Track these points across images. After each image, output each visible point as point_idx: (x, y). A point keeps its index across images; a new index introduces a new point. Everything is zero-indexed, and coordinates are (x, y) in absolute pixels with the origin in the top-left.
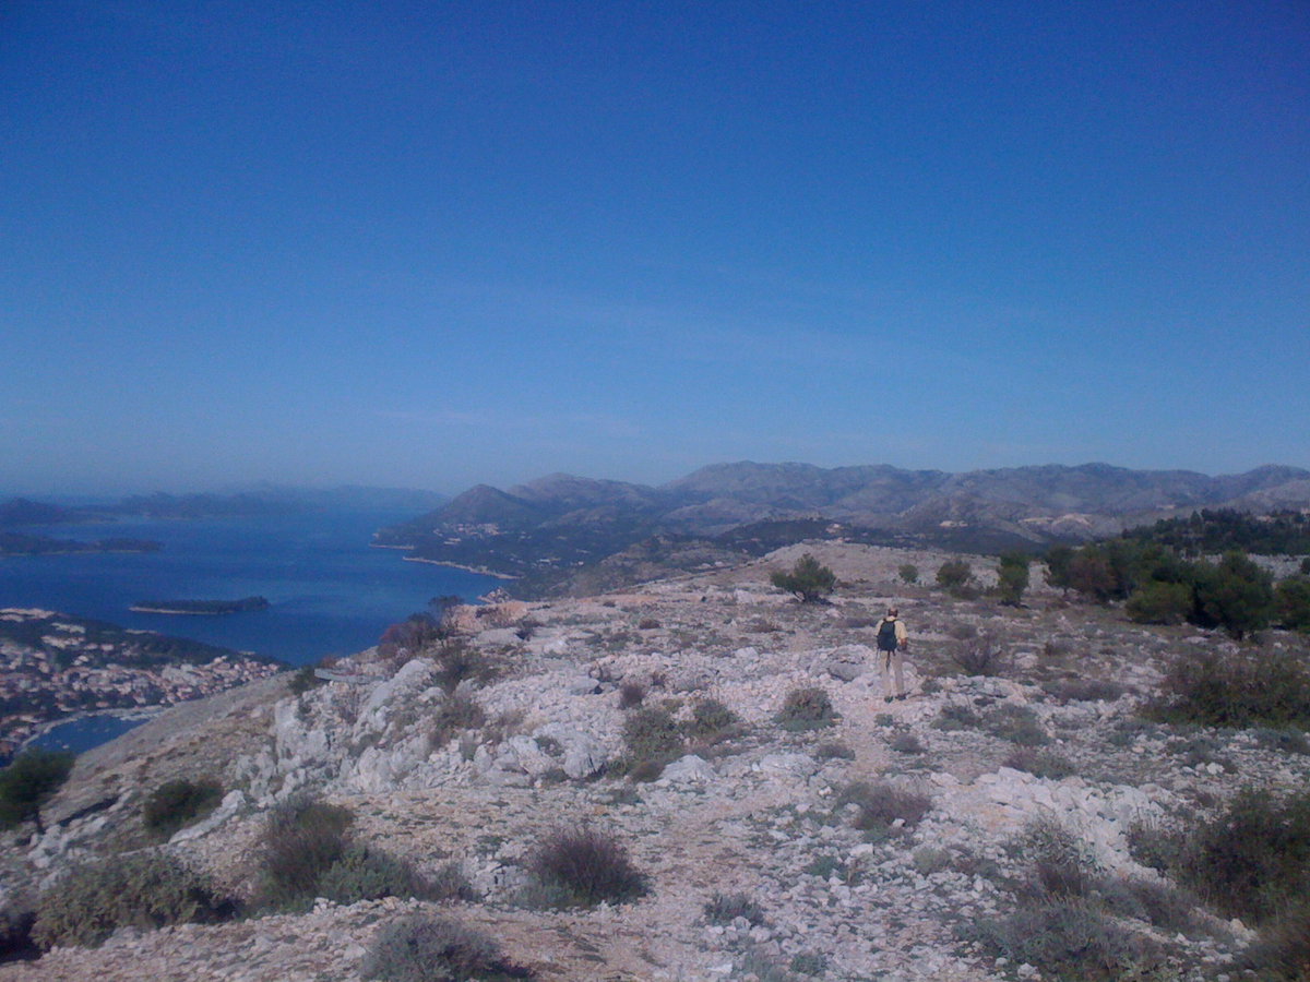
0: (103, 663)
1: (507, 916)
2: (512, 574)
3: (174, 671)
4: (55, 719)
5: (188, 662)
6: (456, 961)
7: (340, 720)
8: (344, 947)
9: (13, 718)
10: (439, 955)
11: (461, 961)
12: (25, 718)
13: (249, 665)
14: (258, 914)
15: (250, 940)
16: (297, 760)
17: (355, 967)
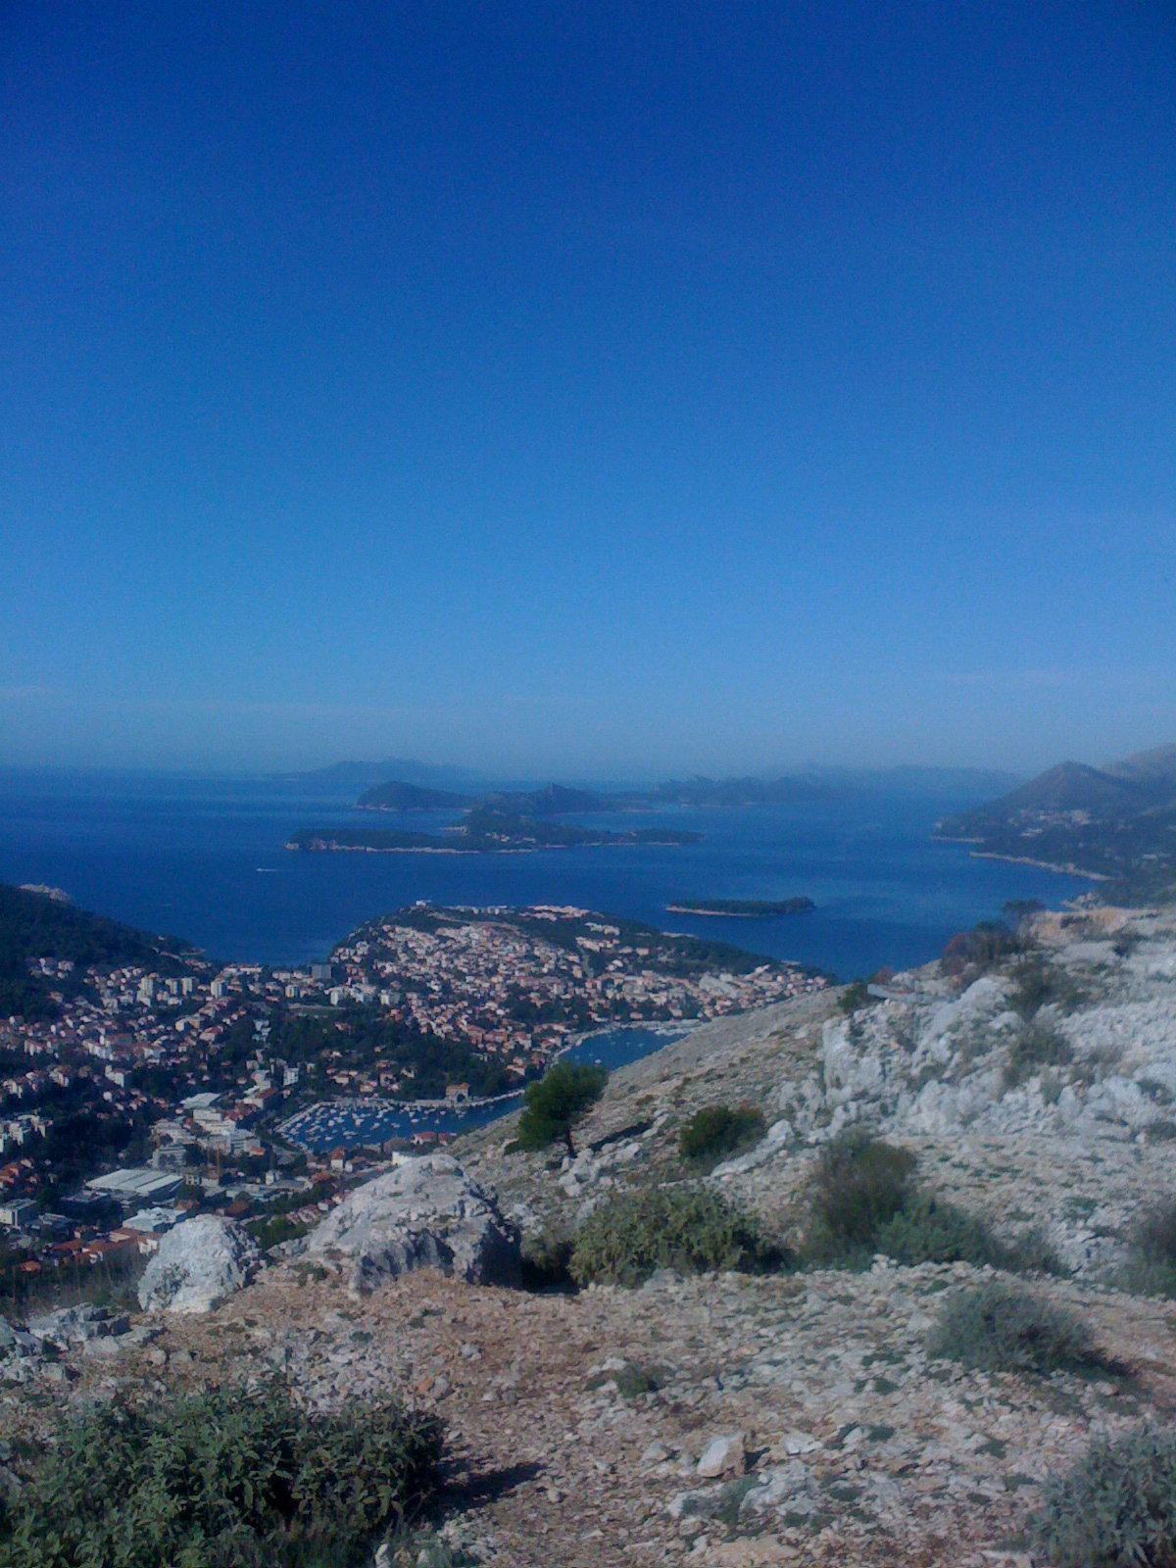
0: (637, 970)
1: (1103, 1298)
2: (1107, 873)
3: (713, 981)
4: (590, 1030)
5: (728, 972)
6: (1041, 1346)
7: (896, 1046)
8: (909, 1316)
9: (545, 1026)
10: (1021, 1336)
11: (1048, 1345)
12: (556, 1027)
13: (792, 977)
14: (810, 1266)
15: (800, 1297)
16: (847, 1092)
17: (920, 1341)
